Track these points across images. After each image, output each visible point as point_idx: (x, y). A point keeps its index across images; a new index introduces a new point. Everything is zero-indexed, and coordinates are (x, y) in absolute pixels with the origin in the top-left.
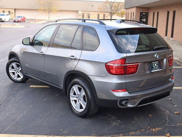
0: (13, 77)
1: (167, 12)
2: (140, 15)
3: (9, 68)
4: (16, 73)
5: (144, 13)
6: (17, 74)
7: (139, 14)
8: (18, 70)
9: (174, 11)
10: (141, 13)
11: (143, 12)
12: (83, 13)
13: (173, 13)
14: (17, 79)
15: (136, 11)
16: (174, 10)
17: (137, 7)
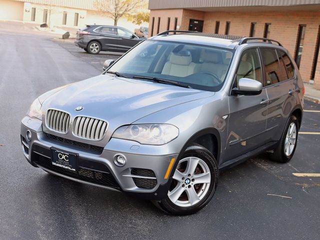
1: (250, 24)
2: (190, 25)
5: (196, 21)
7: (188, 22)
9: (266, 24)
10: (191, 21)
11: (196, 18)
12: (34, 6)
13: (264, 27)
15: (184, 17)
16: (268, 22)
17: (186, 10)
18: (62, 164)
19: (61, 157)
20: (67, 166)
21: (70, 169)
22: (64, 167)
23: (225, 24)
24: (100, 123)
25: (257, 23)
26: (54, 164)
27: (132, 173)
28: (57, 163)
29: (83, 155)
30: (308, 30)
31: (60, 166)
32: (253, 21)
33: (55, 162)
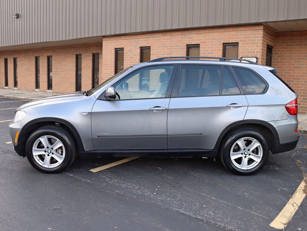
0: (41, 165)
3: (33, 148)
4: (48, 155)
6: (50, 156)
8: (52, 149)
14: (50, 167)
23: (12, 60)
25: (40, 56)
30: (84, 58)
32: (36, 55)
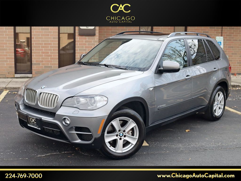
18: (33, 125)
19: (32, 120)
20: (35, 126)
21: (37, 128)
22: (34, 127)
24: (55, 96)
26: (29, 125)
27: (76, 131)
28: (30, 125)
29: (45, 118)
31: (32, 126)
33: (29, 124)
